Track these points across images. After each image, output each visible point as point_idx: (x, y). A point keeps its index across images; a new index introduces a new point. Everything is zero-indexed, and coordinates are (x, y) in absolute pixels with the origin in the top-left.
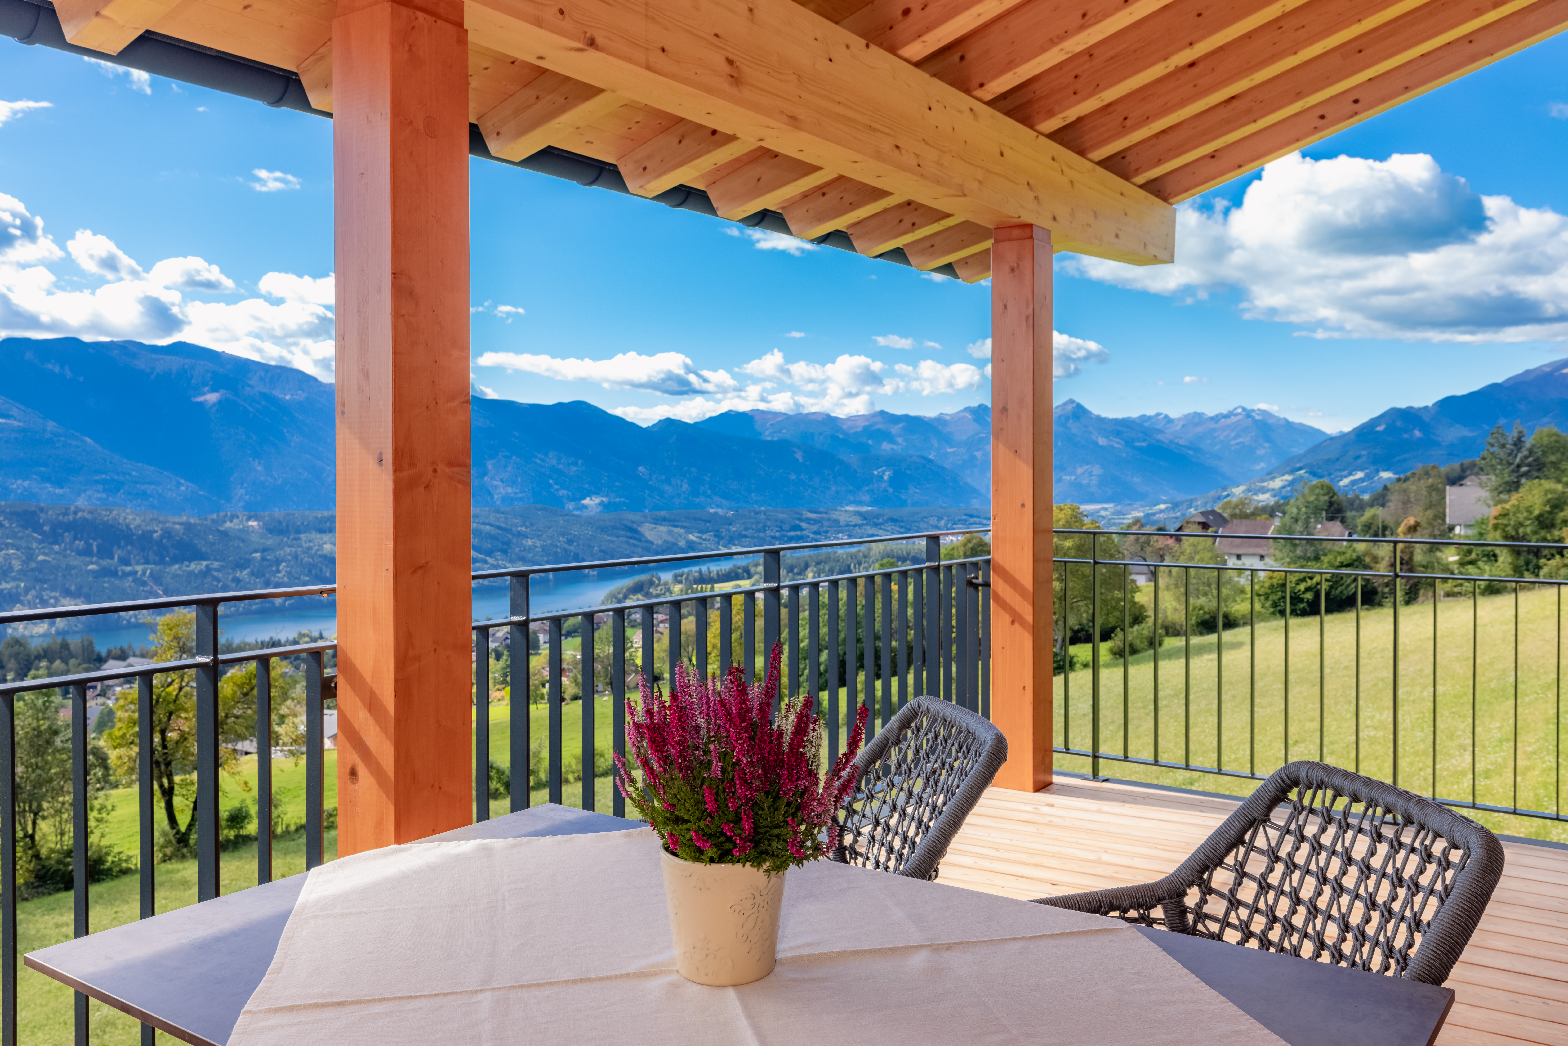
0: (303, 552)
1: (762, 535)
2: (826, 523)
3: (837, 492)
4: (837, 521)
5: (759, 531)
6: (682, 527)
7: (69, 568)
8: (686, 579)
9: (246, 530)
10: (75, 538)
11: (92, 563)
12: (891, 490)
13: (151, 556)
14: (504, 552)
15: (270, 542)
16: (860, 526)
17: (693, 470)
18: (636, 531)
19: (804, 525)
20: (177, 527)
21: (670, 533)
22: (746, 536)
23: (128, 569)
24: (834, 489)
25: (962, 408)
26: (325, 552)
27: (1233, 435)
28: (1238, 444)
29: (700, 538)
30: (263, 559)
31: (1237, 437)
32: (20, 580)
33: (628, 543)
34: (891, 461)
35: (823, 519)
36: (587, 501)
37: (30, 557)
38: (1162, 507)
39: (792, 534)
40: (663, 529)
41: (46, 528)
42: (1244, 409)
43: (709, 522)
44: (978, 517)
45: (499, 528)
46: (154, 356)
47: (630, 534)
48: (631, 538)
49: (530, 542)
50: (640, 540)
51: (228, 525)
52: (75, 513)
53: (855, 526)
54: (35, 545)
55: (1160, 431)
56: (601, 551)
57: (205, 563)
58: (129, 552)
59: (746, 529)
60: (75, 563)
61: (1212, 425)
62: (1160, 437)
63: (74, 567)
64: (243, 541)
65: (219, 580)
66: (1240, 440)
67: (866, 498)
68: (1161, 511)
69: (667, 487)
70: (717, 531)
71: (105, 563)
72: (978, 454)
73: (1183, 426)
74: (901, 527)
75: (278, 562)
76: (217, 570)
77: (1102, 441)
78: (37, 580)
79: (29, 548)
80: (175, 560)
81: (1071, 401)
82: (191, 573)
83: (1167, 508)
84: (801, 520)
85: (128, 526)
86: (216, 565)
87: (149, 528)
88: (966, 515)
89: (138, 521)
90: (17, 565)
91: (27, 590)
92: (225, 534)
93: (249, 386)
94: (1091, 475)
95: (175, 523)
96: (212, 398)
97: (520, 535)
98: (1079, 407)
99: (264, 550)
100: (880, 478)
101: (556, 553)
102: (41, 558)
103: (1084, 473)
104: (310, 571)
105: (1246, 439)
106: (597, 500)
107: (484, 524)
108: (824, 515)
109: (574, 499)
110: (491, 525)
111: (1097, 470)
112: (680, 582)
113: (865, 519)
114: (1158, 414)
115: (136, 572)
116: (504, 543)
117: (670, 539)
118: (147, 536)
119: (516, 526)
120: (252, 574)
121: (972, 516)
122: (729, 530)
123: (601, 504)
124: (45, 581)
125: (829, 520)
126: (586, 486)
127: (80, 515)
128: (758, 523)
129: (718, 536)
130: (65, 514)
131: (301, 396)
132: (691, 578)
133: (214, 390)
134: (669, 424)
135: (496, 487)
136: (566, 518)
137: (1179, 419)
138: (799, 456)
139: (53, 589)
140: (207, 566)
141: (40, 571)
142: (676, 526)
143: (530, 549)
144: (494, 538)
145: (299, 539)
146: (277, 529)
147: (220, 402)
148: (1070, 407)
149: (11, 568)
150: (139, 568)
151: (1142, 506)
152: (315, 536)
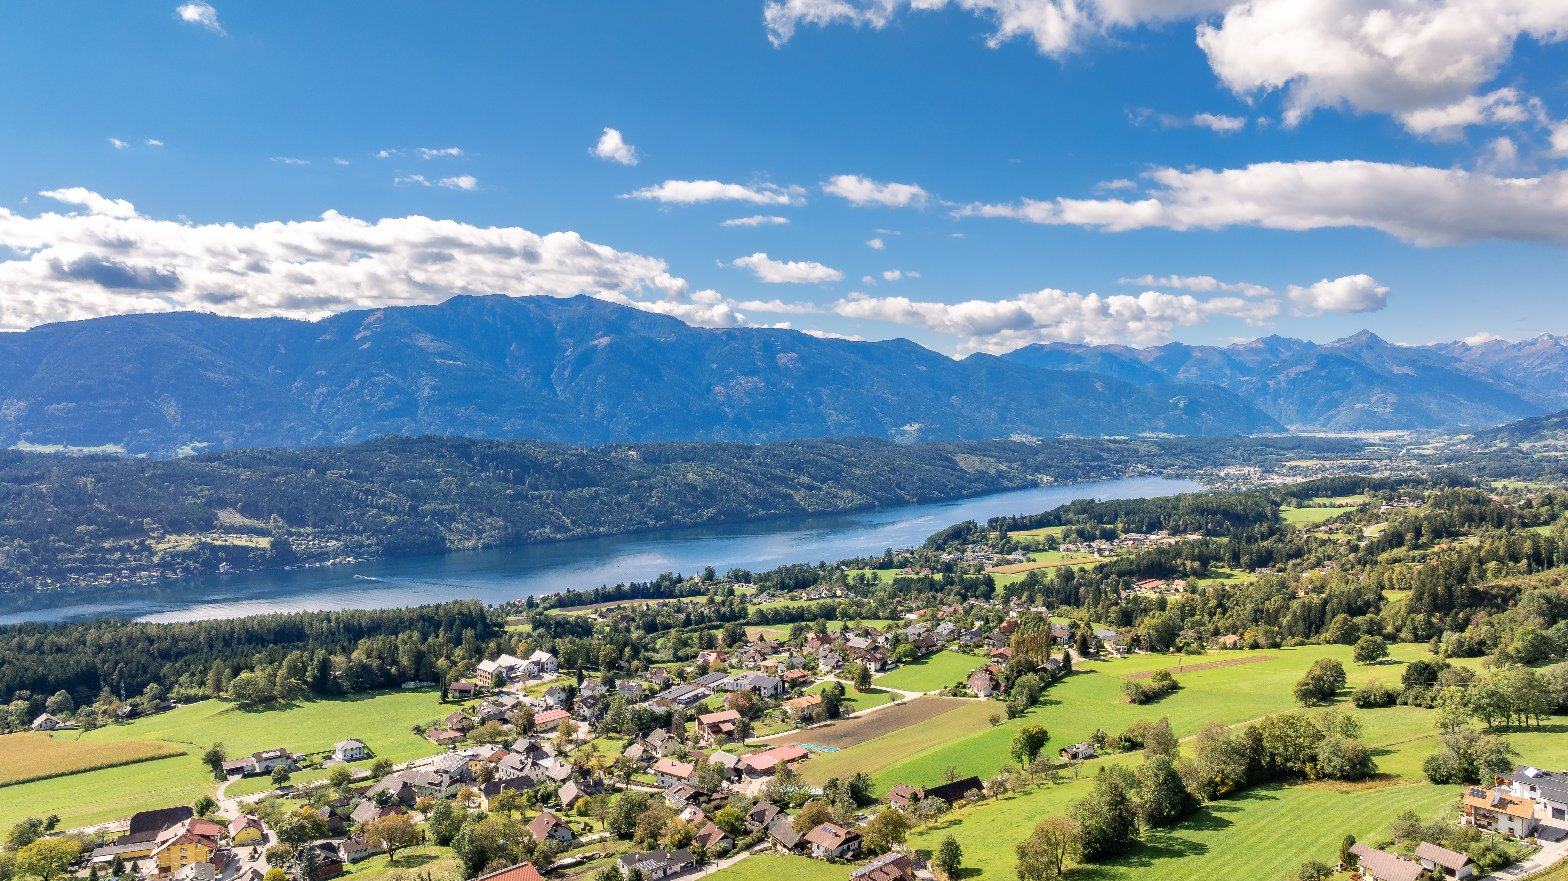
0: (671, 480)
1: (1066, 464)
2: (1126, 453)
3: (1134, 419)
4: (1136, 451)
5: (1063, 460)
6: (992, 457)
7: (492, 492)
8: (1002, 525)
9: (627, 460)
10: (497, 468)
11: (509, 488)
12: (1185, 417)
13: (553, 483)
14: (837, 480)
15: (645, 471)
16: (1159, 456)
17: (1001, 399)
18: (951, 461)
19: (1105, 455)
20: (573, 458)
21: (981, 462)
22: (1051, 466)
23: (536, 493)
24: (1131, 416)
25: (1254, 339)
26: (689, 480)
27: (1538, 362)
28: (1544, 371)
29: (1009, 467)
30: (640, 486)
31: (1542, 364)
32: (456, 502)
33: (944, 472)
34: (1185, 389)
35: (1122, 449)
36: (907, 428)
37: (464, 483)
38: (1464, 437)
39: (1094, 463)
40: (975, 459)
41: (476, 459)
42: (1551, 337)
43: (1017, 451)
44: (1275, 447)
45: (832, 458)
46: (561, 308)
47: (946, 463)
48: (947, 467)
49: (858, 472)
50: (954, 469)
51: (613, 454)
52: (497, 446)
53: (1154, 456)
54: (467, 473)
55: (1458, 360)
56: (920, 480)
57: (594, 489)
58: (537, 479)
59: (1051, 459)
60: (497, 488)
61: (1515, 353)
62: (1458, 365)
63: (496, 492)
64: (624, 470)
65: (606, 504)
66: (1547, 367)
67: (1162, 424)
68: (1463, 442)
69: (977, 415)
70: (1024, 460)
71: (519, 488)
72: (1271, 383)
73: (1482, 354)
74: (1199, 457)
75: (651, 489)
76: (605, 495)
77: (1396, 370)
78: (468, 502)
79: (463, 476)
80: (572, 486)
81: (1366, 332)
82: (584, 497)
83: (1469, 439)
84: (1102, 450)
85: (536, 458)
86: (603, 490)
87: (552, 459)
88: (1262, 445)
89: (544, 454)
90: (454, 490)
91: (462, 510)
92: (610, 464)
93: (633, 331)
94: (1385, 402)
95: (572, 455)
96: (604, 341)
97: (850, 464)
98: (1373, 337)
99: (641, 478)
100: (1175, 406)
101: (881, 481)
102: (472, 484)
103: (1378, 401)
104: (676, 497)
105: (1553, 367)
106: (916, 427)
107: (819, 454)
108: (1124, 446)
109: (896, 425)
110: (826, 456)
111: (1392, 398)
112: (995, 528)
113: (1164, 449)
114: (1455, 343)
115: (541, 496)
116: (836, 472)
117: (982, 468)
118: (550, 465)
119: (847, 457)
120: (631, 498)
121: (1267, 446)
122: (1035, 460)
123: (920, 429)
124: (475, 503)
125: (1129, 450)
126: (907, 414)
127: (500, 448)
128: (1061, 453)
129: (1026, 466)
130: (490, 447)
131: (673, 338)
132: (1005, 524)
133: (606, 335)
134: (979, 357)
135: (830, 415)
136: (890, 448)
137: (1478, 347)
138: (1098, 386)
139: (480, 510)
140: (596, 492)
141: (471, 495)
142: (987, 456)
143: (859, 478)
144: (829, 467)
145: (668, 468)
146: (652, 458)
147: (610, 345)
148: (1364, 338)
149: (449, 493)
150: (544, 493)
151: (1440, 434)
152: (681, 465)
